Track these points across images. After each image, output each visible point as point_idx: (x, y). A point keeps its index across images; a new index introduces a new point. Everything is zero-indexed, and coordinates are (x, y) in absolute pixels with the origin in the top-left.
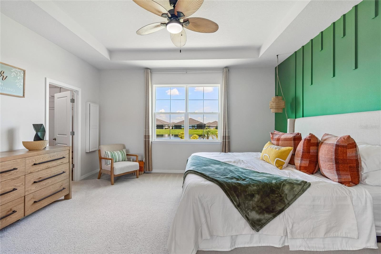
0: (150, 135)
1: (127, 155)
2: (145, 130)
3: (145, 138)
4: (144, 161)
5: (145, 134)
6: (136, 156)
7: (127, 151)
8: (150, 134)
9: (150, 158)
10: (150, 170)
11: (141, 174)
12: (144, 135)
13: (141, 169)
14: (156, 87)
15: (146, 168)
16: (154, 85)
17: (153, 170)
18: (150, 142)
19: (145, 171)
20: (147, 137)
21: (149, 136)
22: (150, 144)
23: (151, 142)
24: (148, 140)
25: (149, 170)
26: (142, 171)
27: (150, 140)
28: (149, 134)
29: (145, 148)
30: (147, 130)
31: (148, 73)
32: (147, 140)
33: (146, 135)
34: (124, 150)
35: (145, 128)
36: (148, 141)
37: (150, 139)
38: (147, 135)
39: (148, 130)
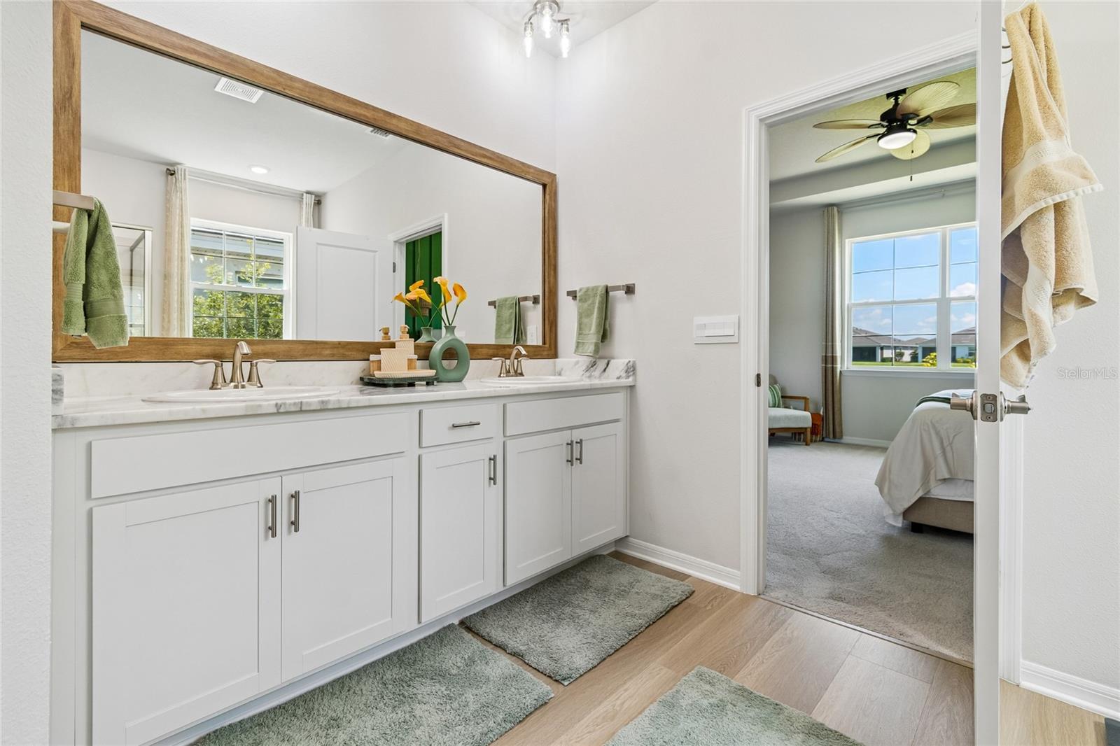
0: (836, 357)
1: (782, 397)
2: (824, 343)
3: (824, 362)
4: (822, 413)
5: (824, 354)
6: (805, 398)
7: (782, 389)
8: (838, 354)
9: (836, 409)
10: (838, 435)
11: (815, 441)
12: (822, 356)
13: (815, 429)
14: (852, 243)
15: (827, 430)
16: (847, 240)
17: (844, 437)
18: (836, 372)
19: (824, 436)
20: (829, 360)
21: (833, 359)
22: (836, 377)
23: (841, 372)
24: (833, 367)
25: (834, 437)
26: (817, 435)
27: (836, 367)
28: (836, 353)
29: (824, 384)
30: (830, 344)
31: (833, 216)
32: (830, 366)
33: (826, 356)
34: (775, 386)
35: (824, 340)
36: (833, 369)
37: (836, 364)
38: (830, 355)
39: (833, 345)
